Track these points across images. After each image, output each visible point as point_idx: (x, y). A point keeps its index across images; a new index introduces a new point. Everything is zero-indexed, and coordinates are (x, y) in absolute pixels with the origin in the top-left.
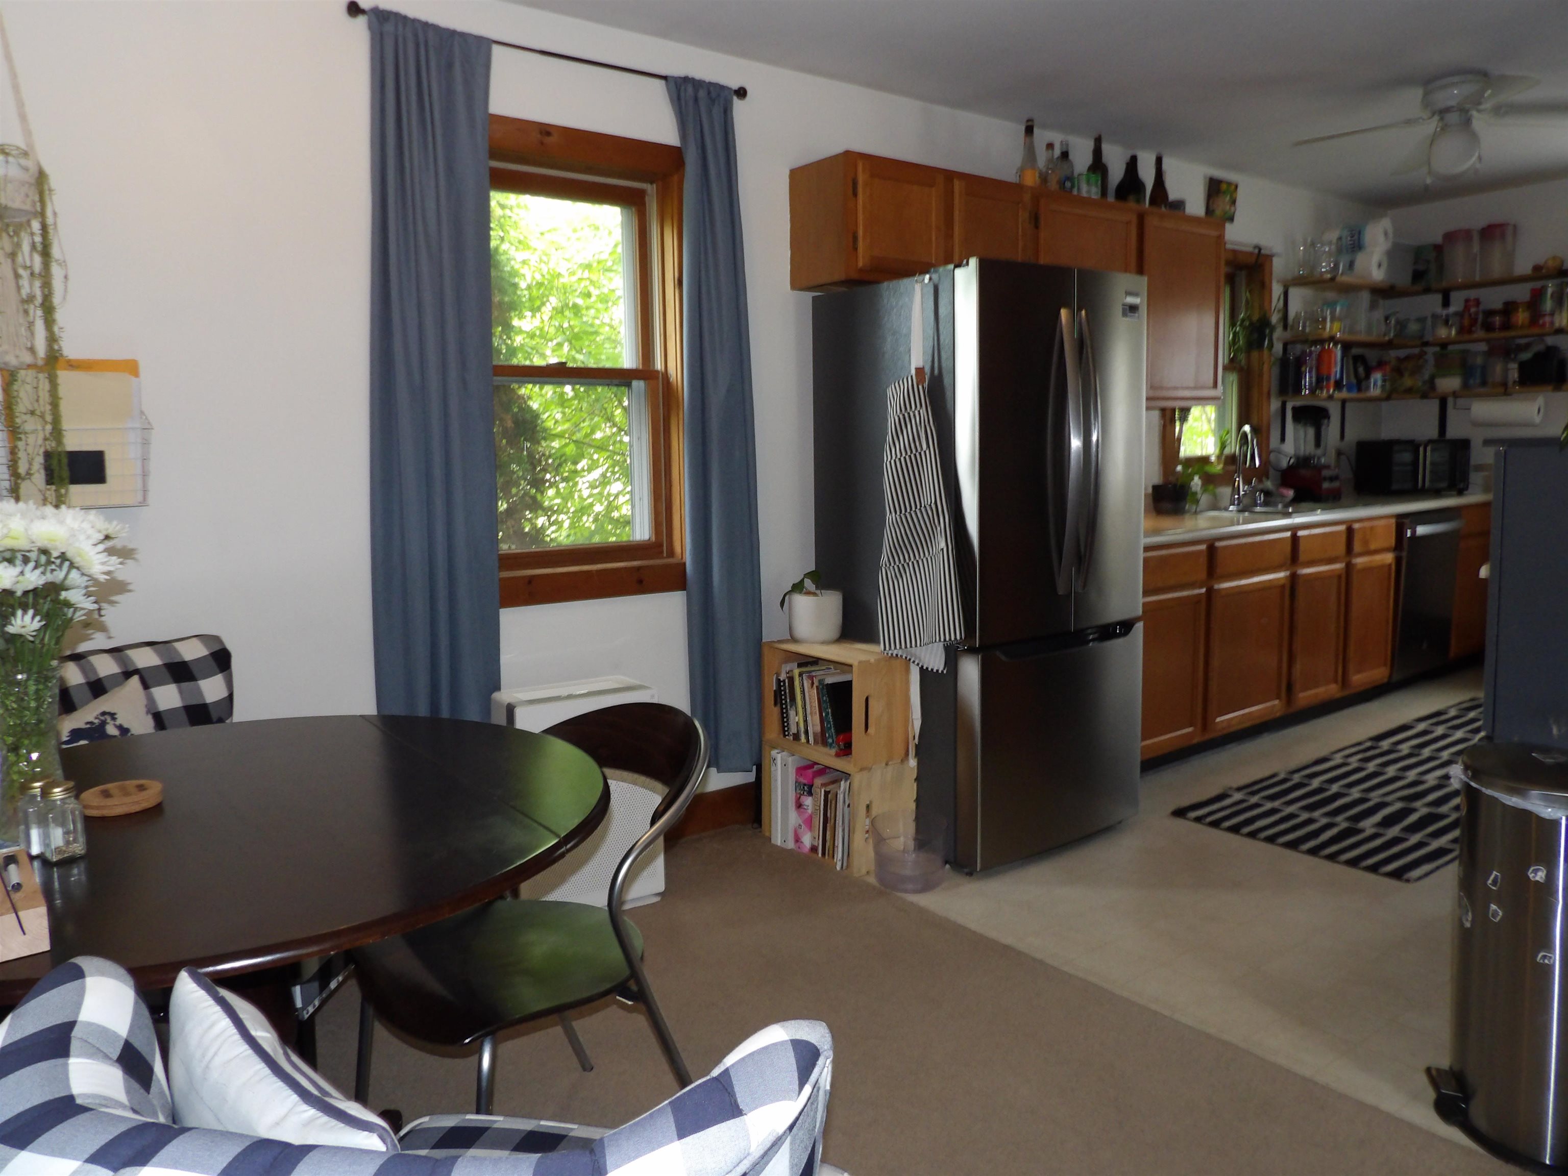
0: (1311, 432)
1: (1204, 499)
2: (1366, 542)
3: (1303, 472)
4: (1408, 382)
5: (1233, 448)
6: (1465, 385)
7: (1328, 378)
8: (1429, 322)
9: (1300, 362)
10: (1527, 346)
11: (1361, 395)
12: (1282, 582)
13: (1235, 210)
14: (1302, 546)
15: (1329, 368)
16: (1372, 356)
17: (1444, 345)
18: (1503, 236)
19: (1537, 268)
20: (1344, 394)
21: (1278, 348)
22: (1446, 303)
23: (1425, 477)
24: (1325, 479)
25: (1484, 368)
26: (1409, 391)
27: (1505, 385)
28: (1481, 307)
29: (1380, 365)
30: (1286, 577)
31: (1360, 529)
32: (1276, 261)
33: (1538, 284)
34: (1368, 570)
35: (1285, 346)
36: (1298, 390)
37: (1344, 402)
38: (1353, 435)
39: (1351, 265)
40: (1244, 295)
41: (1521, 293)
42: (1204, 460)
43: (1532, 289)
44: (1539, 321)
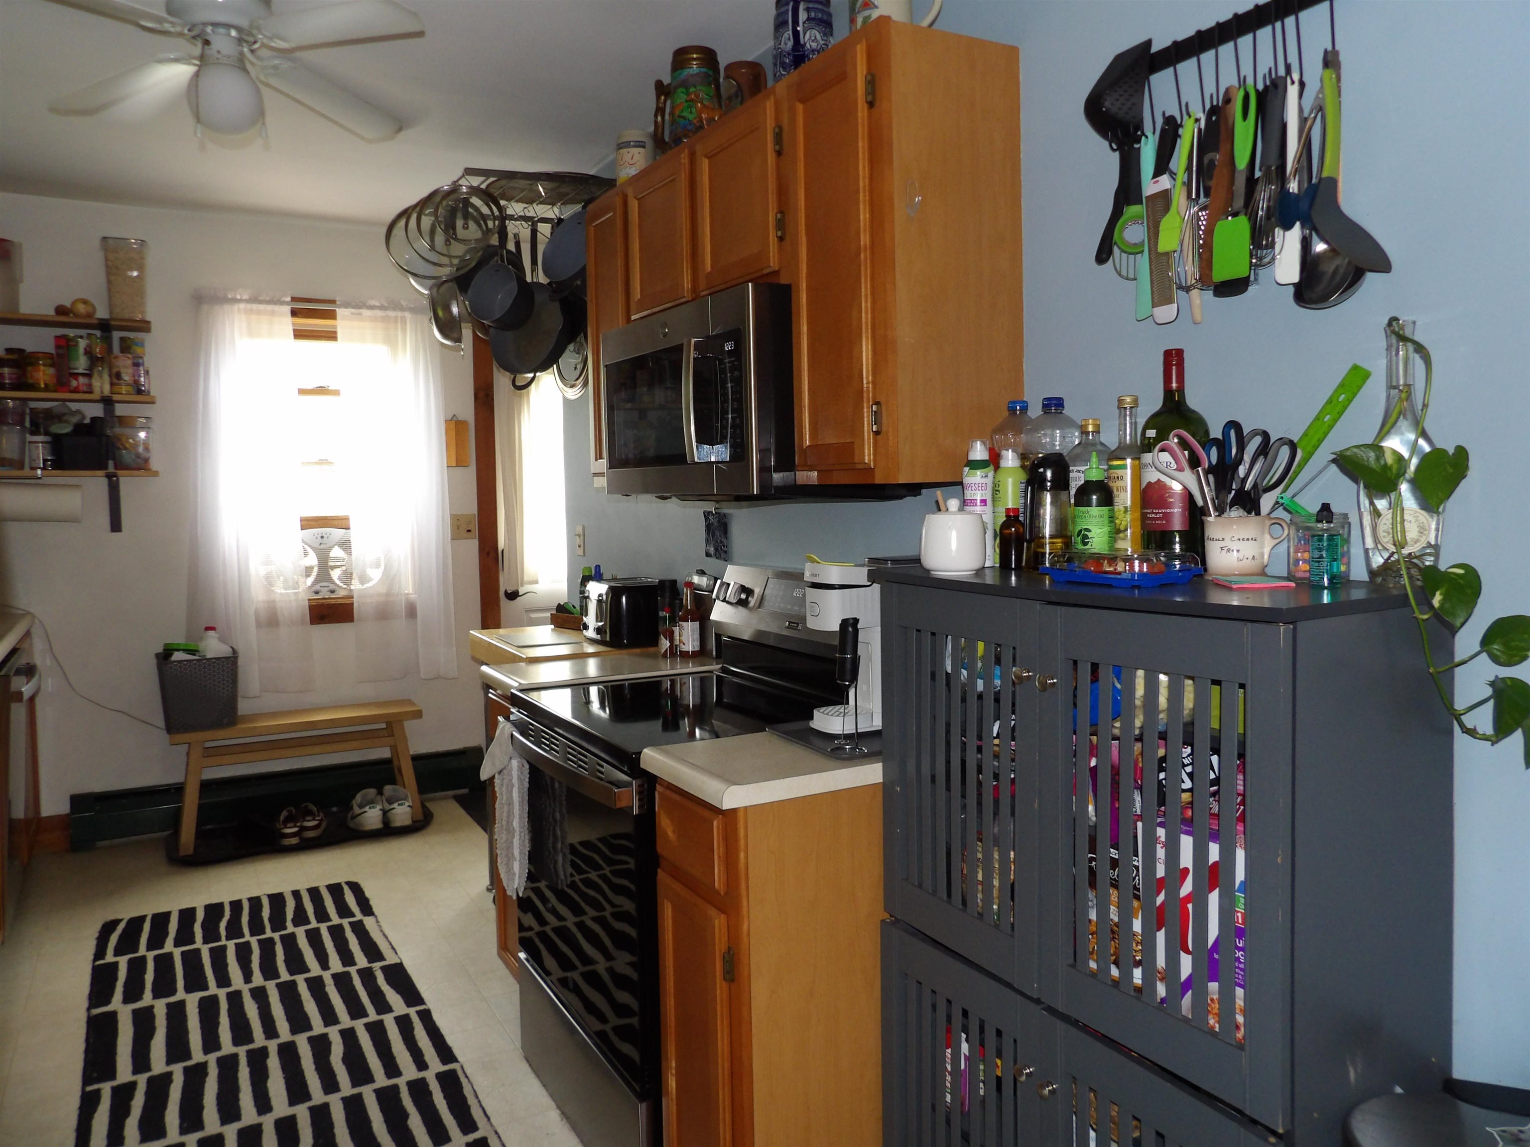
19: (61, 310)
33: (66, 333)
41: (40, 341)
43: (57, 337)
44: (70, 381)
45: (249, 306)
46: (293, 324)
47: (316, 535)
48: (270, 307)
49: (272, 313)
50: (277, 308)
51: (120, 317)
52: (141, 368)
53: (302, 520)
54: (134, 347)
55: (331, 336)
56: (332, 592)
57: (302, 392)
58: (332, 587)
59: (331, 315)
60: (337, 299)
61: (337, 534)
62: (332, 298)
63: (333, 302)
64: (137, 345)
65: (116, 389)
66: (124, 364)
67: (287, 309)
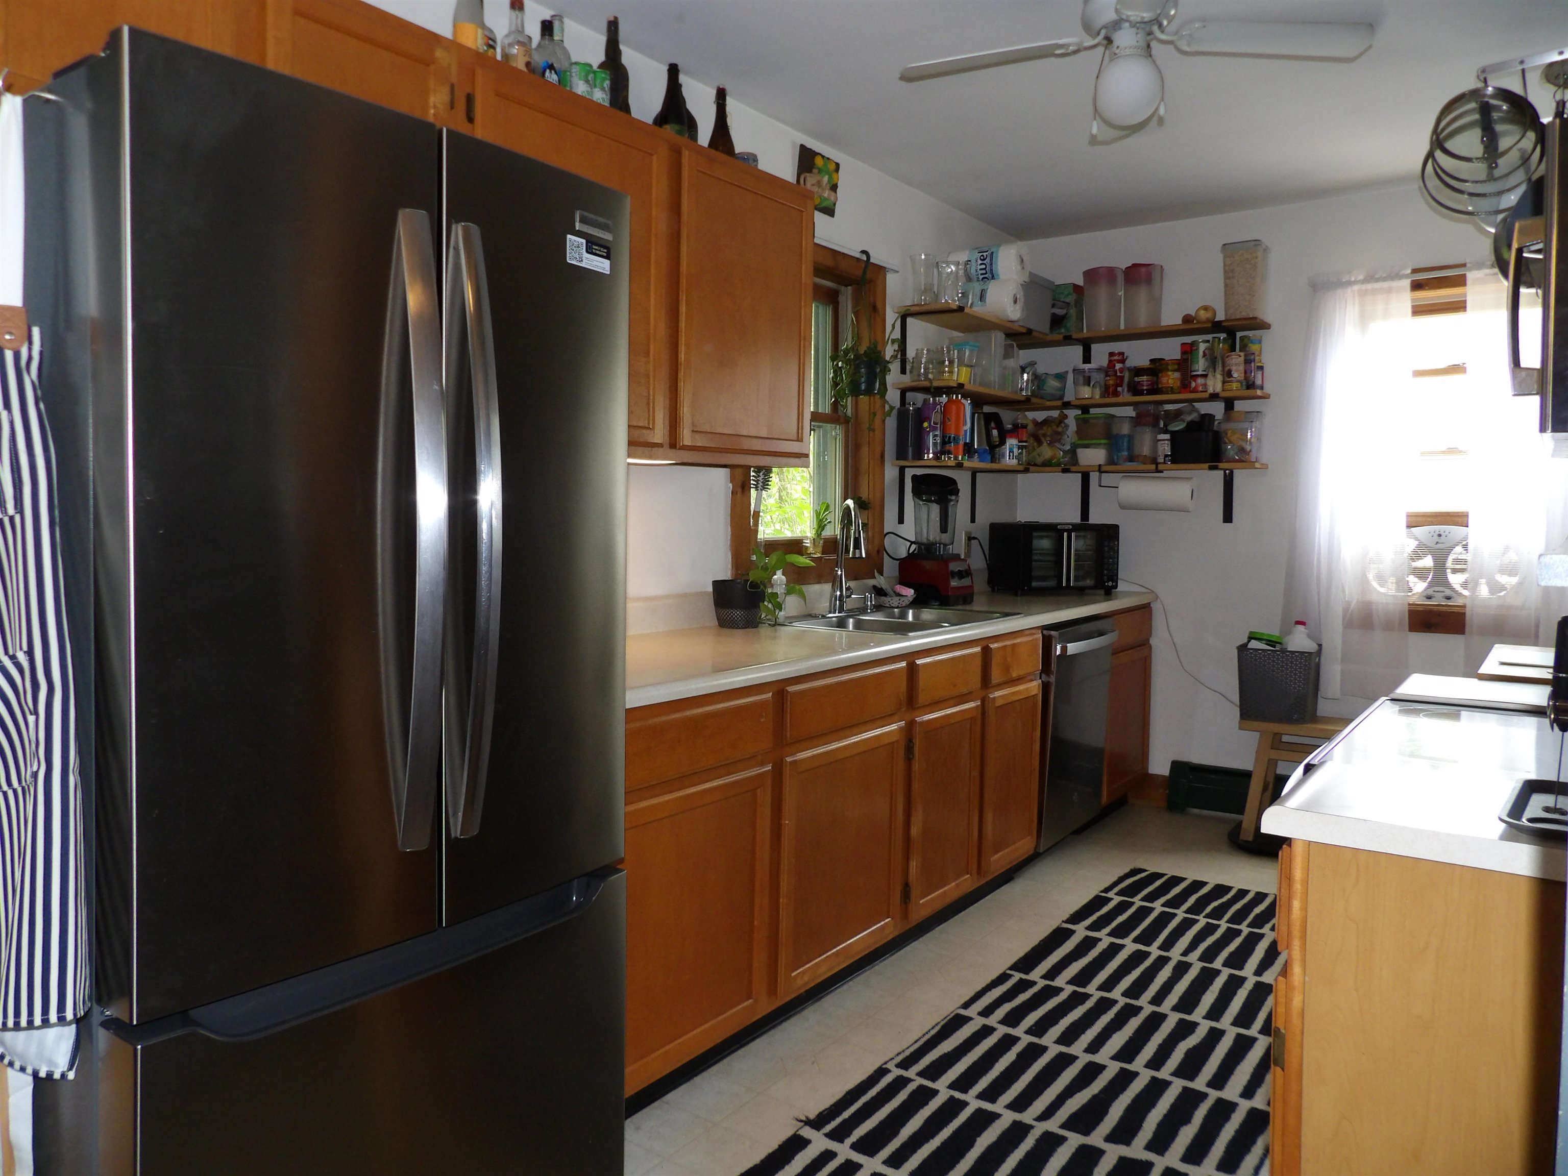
0: (935, 509)
1: (792, 605)
2: (1007, 668)
3: (928, 565)
4: (1046, 452)
5: (834, 530)
6: (1111, 461)
7: (956, 440)
8: (1070, 377)
9: (921, 415)
10: (1177, 414)
11: (994, 466)
12: (894, 739)
13: (836, 199)
14: (923, 681)
15: (958, 428)
16: (1008, 417)
17: (1085, 409)
18: (1149, 281)
19: (1187, 319)
20: (975, 463)
21: (893, 397)
22: (1087, 359)
23: (1070, 574)
24: (952, 574)
25: (1131, 438)
26: (1047, 464)
27: (1154, 461)
28: (1129, 363)
29: (1017, 429)
30: (900, 729)
31: (998, 648)
32: (891, 279)
33: (1188, 339)
34: (1008, 707)
35: (903, 392)
36: (919, 455)
37: (974, 473)
38: (985, 517)
39: (982, 297)
40: (848, 316)
41: (1170, 349)
42: (795, 546)
43: (1183, 344)
44: (1190, 383)
45: (1364, 287)
46: (1413, 300)
47: (1432, 533)
48: (1385, 285)
49: (1389, 291)
50: (1395, 284)
51: (1233, 317)
52: (1253, 365)
53: (1409, 516)
54: (1250, 345)
55: (1459, 306)
56: (1448, 598)
57: (1418, 373)
58: (1448, 592)
59: (1460, 281)
60: (1467, 261)
61: (1456, 531)
62: (1462, 262)
63: (1464, 265)
64: (1252, 342)
65: (1227, 386)
66: (1236, 362)
67: (1407, 283)
